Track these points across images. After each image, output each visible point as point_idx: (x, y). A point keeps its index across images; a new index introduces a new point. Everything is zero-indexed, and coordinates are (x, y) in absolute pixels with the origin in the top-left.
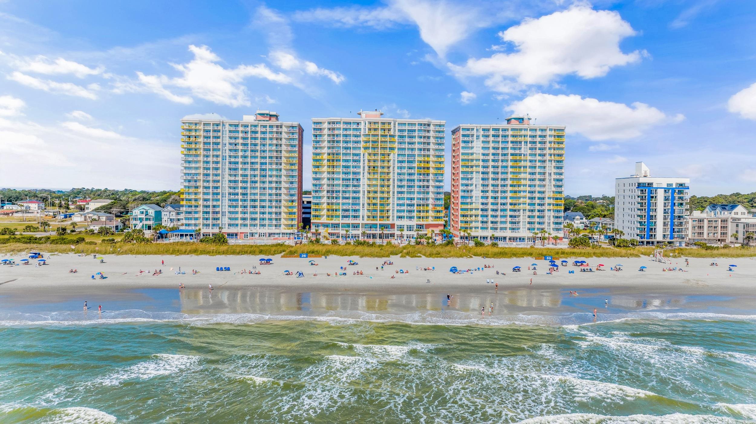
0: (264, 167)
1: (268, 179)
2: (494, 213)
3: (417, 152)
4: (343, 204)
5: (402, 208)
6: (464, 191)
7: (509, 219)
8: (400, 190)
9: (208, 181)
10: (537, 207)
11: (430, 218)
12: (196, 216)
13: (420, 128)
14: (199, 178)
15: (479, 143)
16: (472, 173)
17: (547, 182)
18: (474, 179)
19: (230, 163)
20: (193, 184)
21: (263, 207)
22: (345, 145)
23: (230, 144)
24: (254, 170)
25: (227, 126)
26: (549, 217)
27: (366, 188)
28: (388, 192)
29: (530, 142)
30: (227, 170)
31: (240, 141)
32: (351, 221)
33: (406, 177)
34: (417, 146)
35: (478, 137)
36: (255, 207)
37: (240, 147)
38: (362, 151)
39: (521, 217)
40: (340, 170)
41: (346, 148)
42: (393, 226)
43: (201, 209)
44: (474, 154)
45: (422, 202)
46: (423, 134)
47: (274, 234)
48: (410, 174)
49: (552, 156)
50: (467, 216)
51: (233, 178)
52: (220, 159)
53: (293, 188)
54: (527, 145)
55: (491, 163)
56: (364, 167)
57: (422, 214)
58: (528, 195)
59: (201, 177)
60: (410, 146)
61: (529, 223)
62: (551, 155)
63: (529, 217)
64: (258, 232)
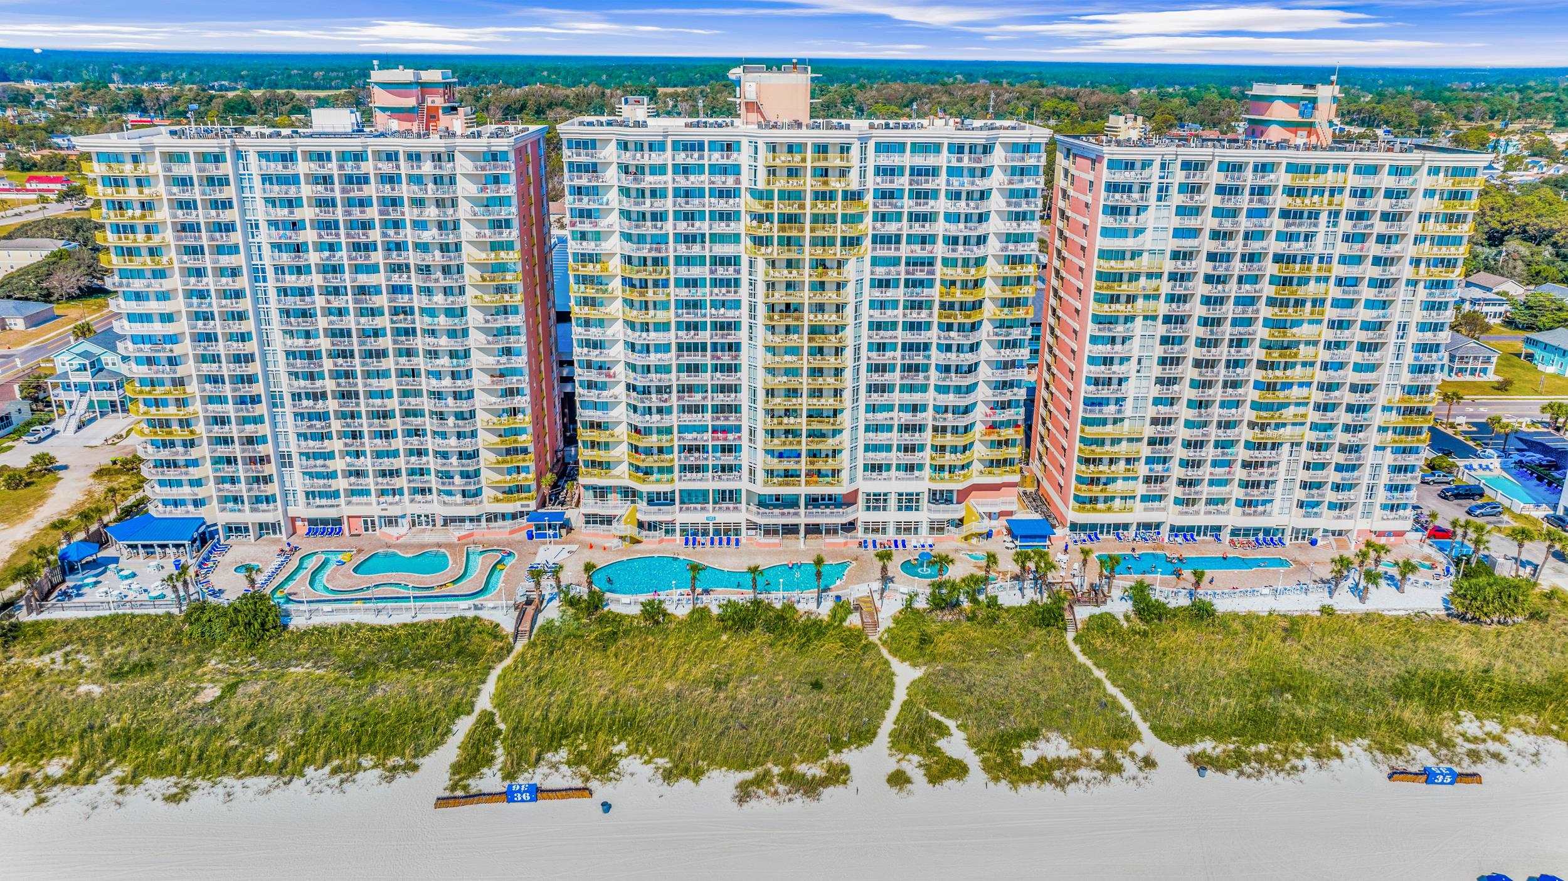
0: (402, 300)
1: (420, 342)
2: (1190, 454)
3: (940, 250)
4: (683, 429)
5: (882, 438)
6: (1096, 382)
7: (1240, 473)
8: (876, 378)
9: (215, 358)
10: (1342, 437)
11: (977, 466)
12: (195, 473)
13: (954, 163)
14: (178, 349)
15: (1164, 213)
16: (1129, 319)
17: (1386, 356)
18: (1136, 343)
19: (284, 292)
20: (164, 372)
21: (417, 433)
22: (683, 227)
23: (274, 224)
24: (373, 312)
25: (253, 158)
26: (1376, 467)
27: (761, 380)
28: (837, 393)
29: (1350, 216)
30: (275, 315)
31: (307, 213)
32: (710, 483)
33: (902, 336)
34: (940, 227)
35: (1163, 190)
36: (388, 435)
37: (309, 236)
38: (743, 249)
39: (1283, 466)
40: (670, 315)
41: (689, 239)
42: (850, 499)
43: (203, 451)
44: (1145, 255)
45: (950, 420)
46: (964, 184)
47: (462, 520)
48: (912, 326)
49: (1423, 265)
50: (1096, 461)
51: (299, 343)
52: (243, 282)
53: (514, 372)
54: (1335, 225)
55: (1201, 288)
56: (752, 308)
57: (948, 459)
58: (1317, 396)
59: (186, 347)
60: (918, 229)
61: (1305, 485)
62: (1416, 262)
63: (1307, 466)
64: (409, 512)
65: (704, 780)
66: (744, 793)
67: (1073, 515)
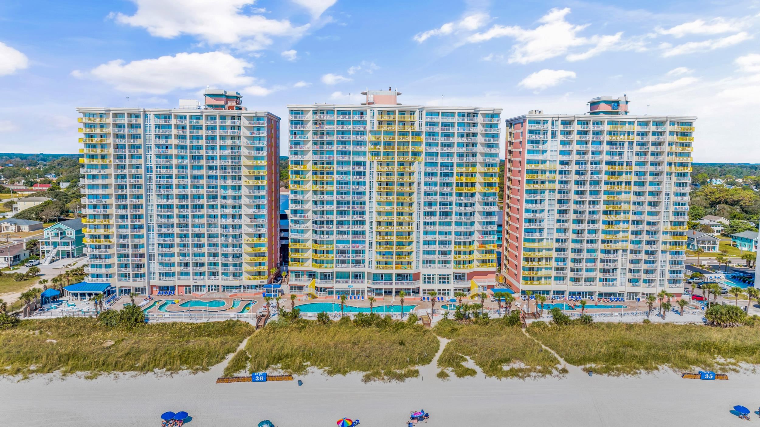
0: (213, 182)
1: (219, 202)
2: (576, 256)
3: (455, 159)
4: (339, 242)
5: (431, 248)
6: (529, 221)
7: (599, 265)
8: (428, 219)
9: (125, 207)
10: (645, 247)
11: (476, 263)
12: (109, 261)
13: (460, 121)
14: (108, 201)
15: (555, 144)
16: (543, 191)
17: (662, 208)
18: (546, 203)
19: (159, 177)
20: (101, 211)
21: (214, 245)
22: (340, 148)
23: (158, 146)
24: (199, 187)
25: (152, 117)
26: (663, 262)
27: (375, 218)
28: (410, 224)
29: (638, 144)
30: (154, 188)
31: (173, 142)
32: (350, 269)
33: (439, 199)
34: (456, 149)
35: (554, 134)
36: (201, 246)
37: (173, 152)
38: (368, 158)
39: (619, 261)
40: (334, 188)
41: (343, 153)
42: (416, 277)
43: (114, 250)
44: (548, 162)
45: (462, 239)
46: (466, 130)
47: (232, 287)
48: (444, 194)
49: (673, 166)
50: (532, 260)
51: (164, 201)
52: (142, 171)
53: (261, 216)
54: (632, 148)
55: (574, 177)
56: (371, 184)
57: (462, 258)
58: (632, 227)
59: (112, 201)
60: (445, 150)
61: (631, 271)
62: (670, 164)
63: (631, 262)
64: (207, 284)
65: (348, 375)
66: (367, 379)
67: (522, 286)
